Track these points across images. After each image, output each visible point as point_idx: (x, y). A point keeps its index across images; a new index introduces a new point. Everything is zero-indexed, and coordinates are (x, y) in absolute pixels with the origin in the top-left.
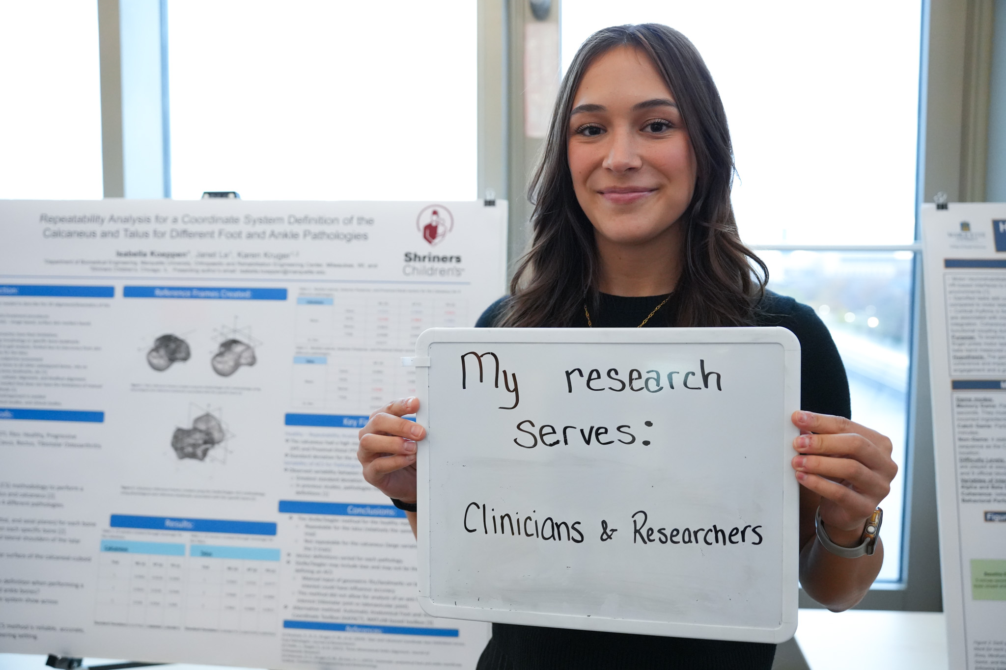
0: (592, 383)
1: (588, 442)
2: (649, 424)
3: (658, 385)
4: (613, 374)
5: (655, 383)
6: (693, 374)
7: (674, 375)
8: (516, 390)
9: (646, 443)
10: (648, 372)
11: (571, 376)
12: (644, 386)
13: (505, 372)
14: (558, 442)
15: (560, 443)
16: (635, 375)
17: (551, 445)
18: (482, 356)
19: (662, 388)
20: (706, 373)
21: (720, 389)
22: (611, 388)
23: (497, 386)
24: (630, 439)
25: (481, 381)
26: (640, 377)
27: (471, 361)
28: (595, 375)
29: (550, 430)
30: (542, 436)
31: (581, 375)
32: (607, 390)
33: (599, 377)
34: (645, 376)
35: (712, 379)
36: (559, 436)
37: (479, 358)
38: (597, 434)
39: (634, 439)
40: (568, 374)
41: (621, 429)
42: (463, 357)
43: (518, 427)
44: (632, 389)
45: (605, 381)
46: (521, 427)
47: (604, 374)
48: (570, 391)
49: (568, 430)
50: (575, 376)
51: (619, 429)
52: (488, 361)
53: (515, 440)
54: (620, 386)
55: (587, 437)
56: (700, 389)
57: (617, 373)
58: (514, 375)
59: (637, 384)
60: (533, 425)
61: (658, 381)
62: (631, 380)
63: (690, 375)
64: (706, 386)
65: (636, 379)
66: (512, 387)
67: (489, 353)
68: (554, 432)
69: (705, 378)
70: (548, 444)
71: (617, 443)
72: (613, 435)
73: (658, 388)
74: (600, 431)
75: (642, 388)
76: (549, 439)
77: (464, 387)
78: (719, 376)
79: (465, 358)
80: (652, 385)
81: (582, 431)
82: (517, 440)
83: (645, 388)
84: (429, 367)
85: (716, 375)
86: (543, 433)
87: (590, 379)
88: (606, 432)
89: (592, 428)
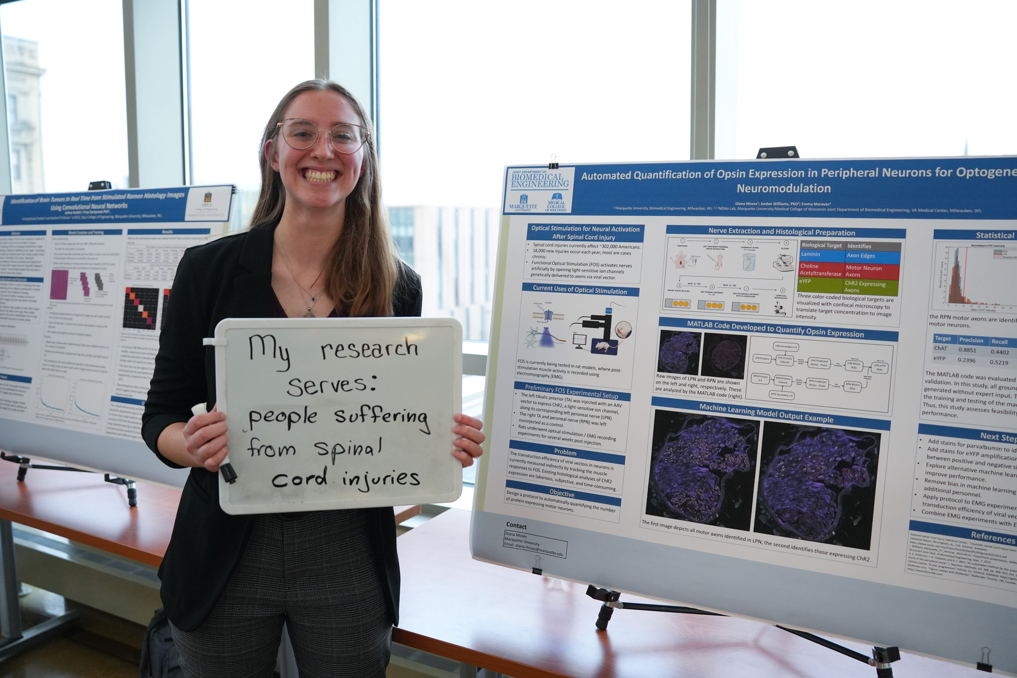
0: (338, 353)
1: (336, 391)
2: (374, 377)
3: (380, 353)
4: (352, 347)
5: (378, 352)
6: (401, 346)
7: (389, 347)
8: (288, 359)
9: (373, 389)
10: (374, 345)
11: (325, 349)
12: (371, 353)
13: (280, 348)
14: (316, 392)
15: (318, 392)
16: (366, 347)
17: (312, 394)
18: (264, 337)
19: (382, 355)
20: (409, 345)
21: (417, 354)
22: (350, 356)
23: (275, 357)
24: (363, 387)
25: (264, 353)
26: (369, 348)
27: (257, 341)
28: (340, 348)
30: (306, 388)
31: (331, 348)
32: (348, 357)
33: (343, 349)
34: (372, 348)
35: (412, 349)
36: (318, 388)
37: (262, 339)
38: (342, 385)
39: (365, 387)
40: (323, 348)
41: (358, 381)
42: (250, 338)
43: (290, 383)
44: (364, 356)
45: (347, 352)
46: (292, 383)
47: (346, 347)
48: (324, 358)
49: (323, 384)
50: (327, 349)
51: (356, 381)
52: (269, 342)
53: (288, 392)
54: (357, 354)
55: (336, 388)
56: (405, 354)
57: (354, 346)
58: (286, 350)
59: (367, 353)
60: (300, 381)
61: (380, 350)
62: (363, 350)
63: (399, 347)
64: (409, 353)
65: (367, 350)
66: (285, 357)
67: (269, 335)
68: (314, 385)
69: (408, 348)
70: (310, 392)
71: (355, 390)
72: (352, 385)
73: (380, 355)
74: (344, 383)
75: (370, 356)
76: (310, 390)
77: (252, 358)
78: (416, 347)
79: (252, 339)
80: (376, 353)
81: (332, 384)
82: (290, 392)
83: (372, 356)
84: (226, 346)
85: (414, 347)
86: (307, 386)
87: (337, 351)
88: (348, 383)
89: (339, 382)
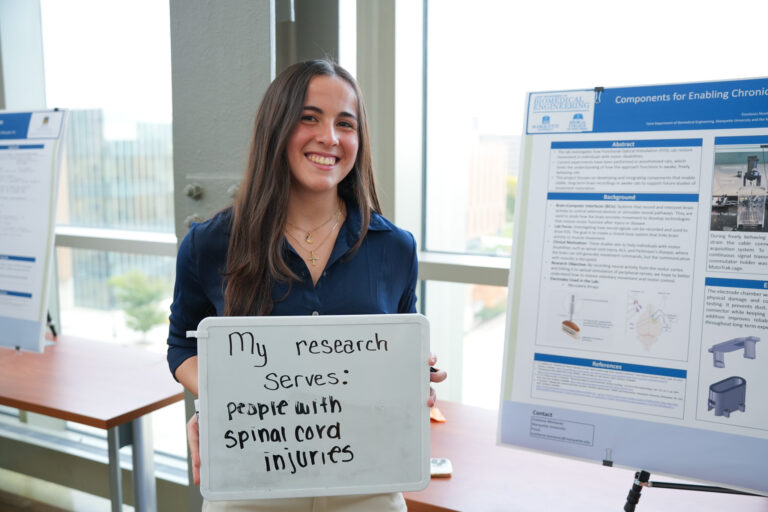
29: (286, 378)
